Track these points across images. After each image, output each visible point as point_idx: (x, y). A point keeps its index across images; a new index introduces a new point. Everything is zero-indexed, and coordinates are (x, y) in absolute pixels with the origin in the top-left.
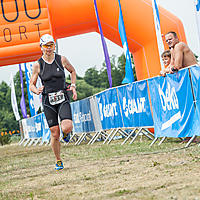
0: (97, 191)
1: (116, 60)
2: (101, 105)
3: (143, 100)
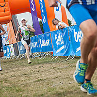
0: (29, 80)
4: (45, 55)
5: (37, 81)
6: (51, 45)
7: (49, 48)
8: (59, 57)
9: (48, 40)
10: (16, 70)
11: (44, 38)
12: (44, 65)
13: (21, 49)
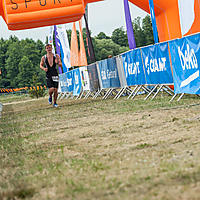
2: (126, 64)
4: (155, 91)
5: (137, 148)
6: (169, 69)
7: (165, 77)
8: (187, 96)
9: (164, 59)
10: (93, 123)
11: (154, 53)
12: (155, 114)
13: (104, 78)
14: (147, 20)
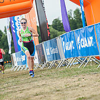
1: (73, 13)
2: (64, 42)
3: (91, 38)
4: (86, 62)
12: (87, 77)
13: (48, 54)
14: (77, 12)
